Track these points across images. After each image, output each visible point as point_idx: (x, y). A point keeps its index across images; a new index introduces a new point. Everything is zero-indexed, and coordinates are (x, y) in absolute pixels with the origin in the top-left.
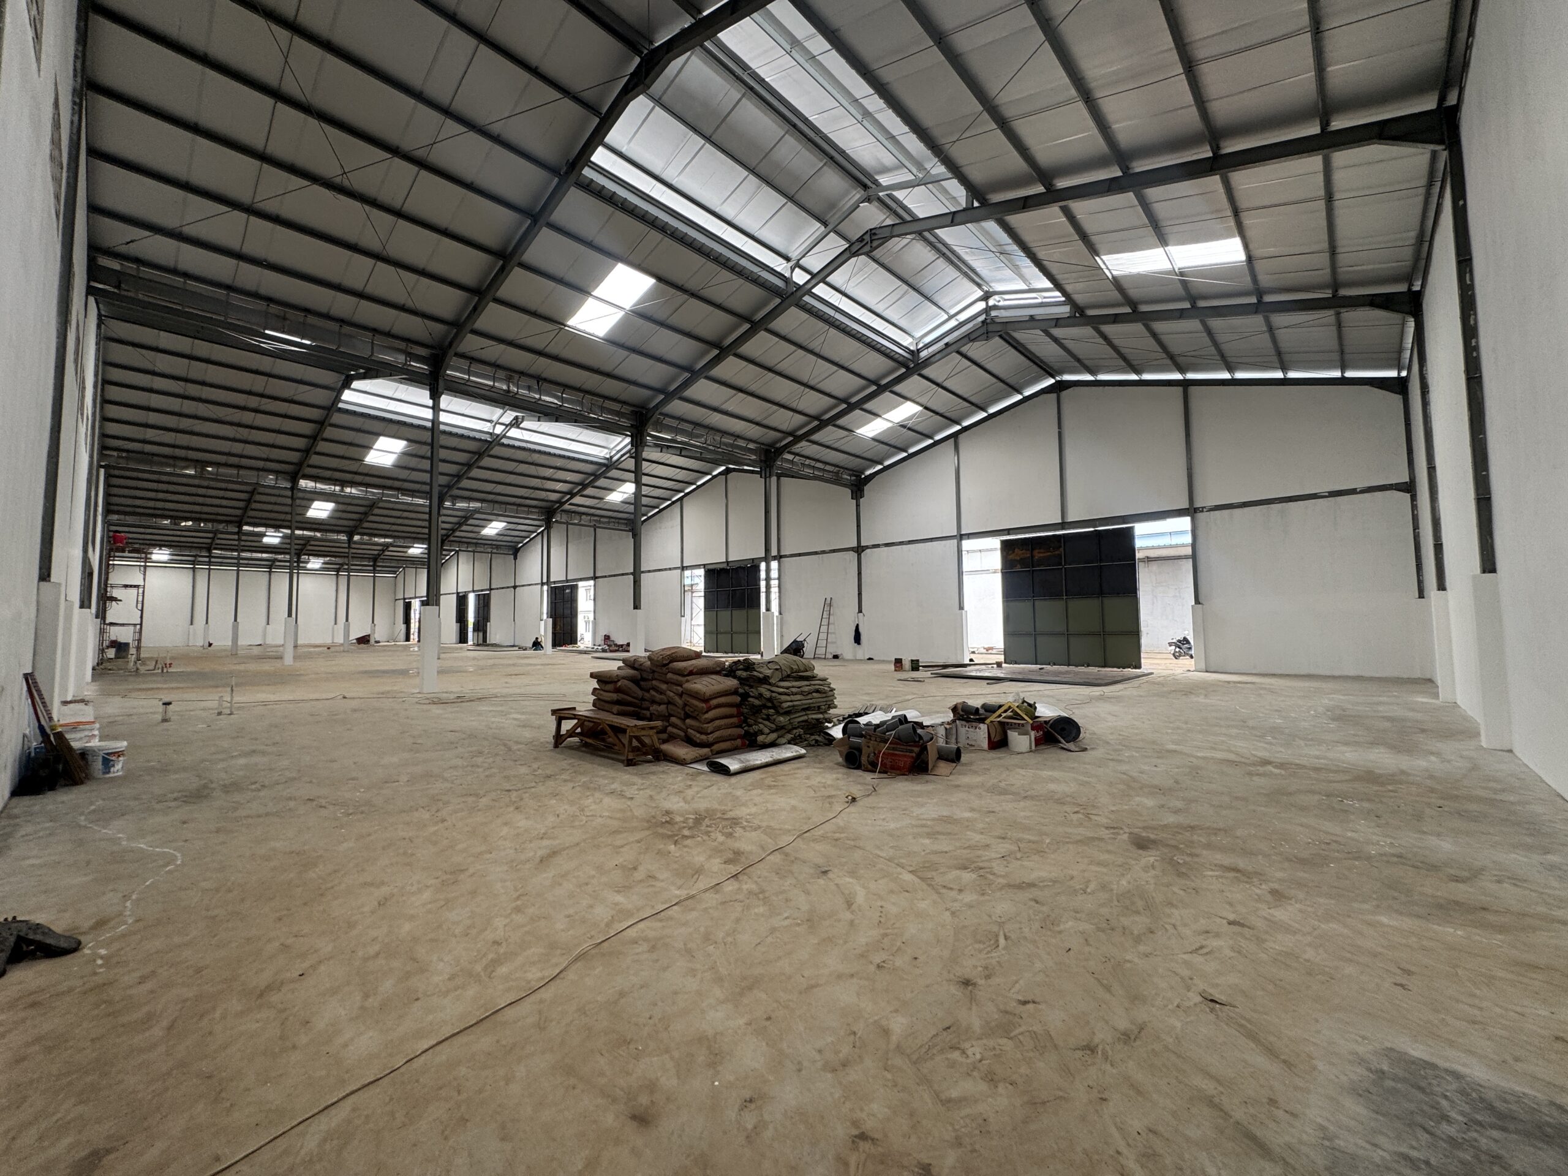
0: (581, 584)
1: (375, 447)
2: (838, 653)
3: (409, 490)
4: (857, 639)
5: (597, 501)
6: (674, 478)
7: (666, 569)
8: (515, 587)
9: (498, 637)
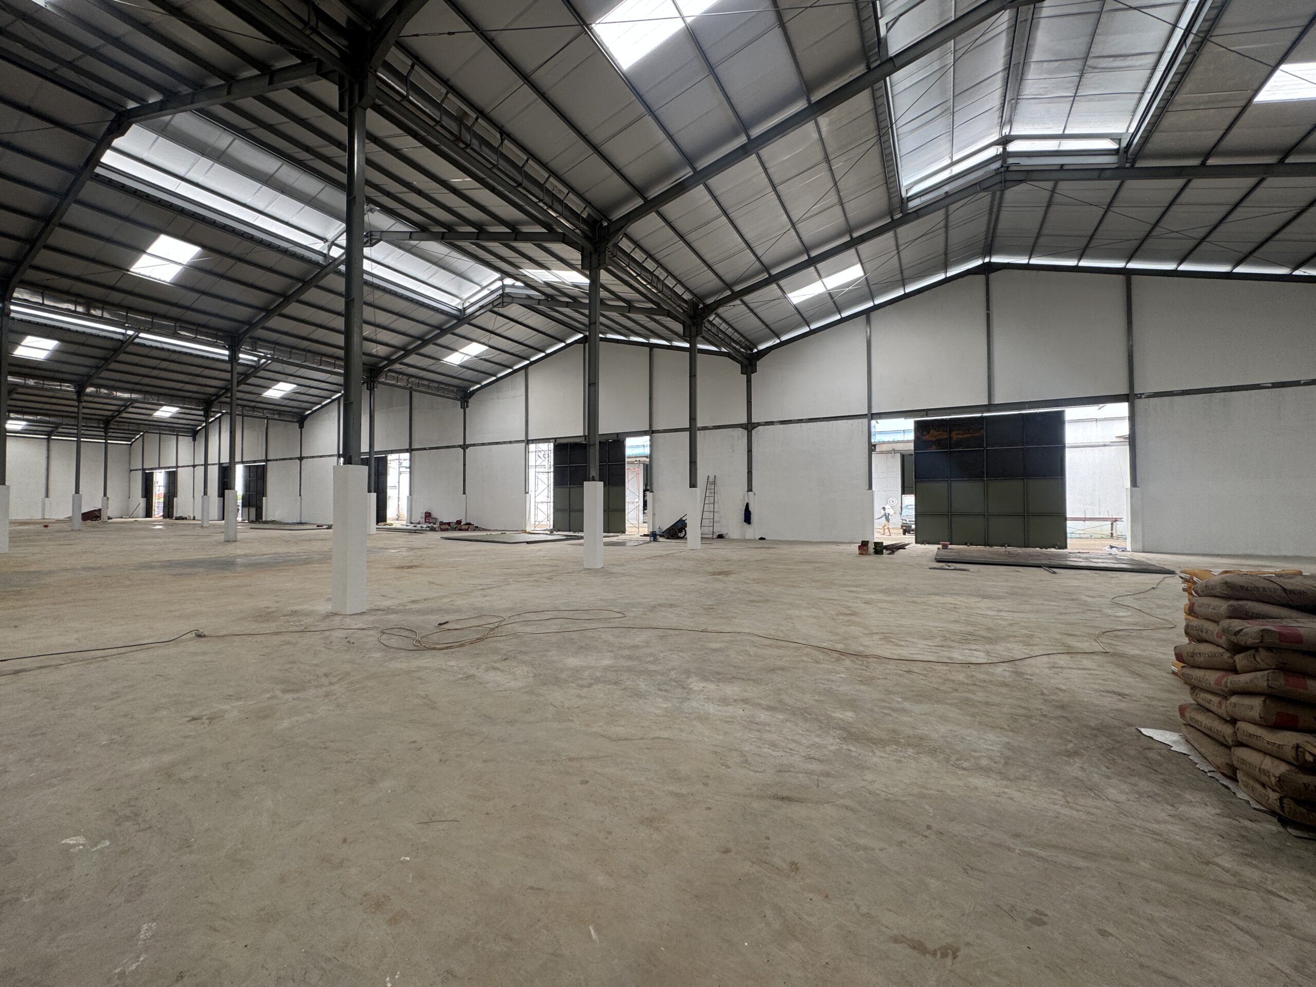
0: (390, 457)
1: (149, 251)
2: (723, 532)
3: (193, 324)
4: (748, 518)
5: (432, 361)
6: (526, 342)
7: (505, 443)
8: (301, 459)
9: (277, 513)
